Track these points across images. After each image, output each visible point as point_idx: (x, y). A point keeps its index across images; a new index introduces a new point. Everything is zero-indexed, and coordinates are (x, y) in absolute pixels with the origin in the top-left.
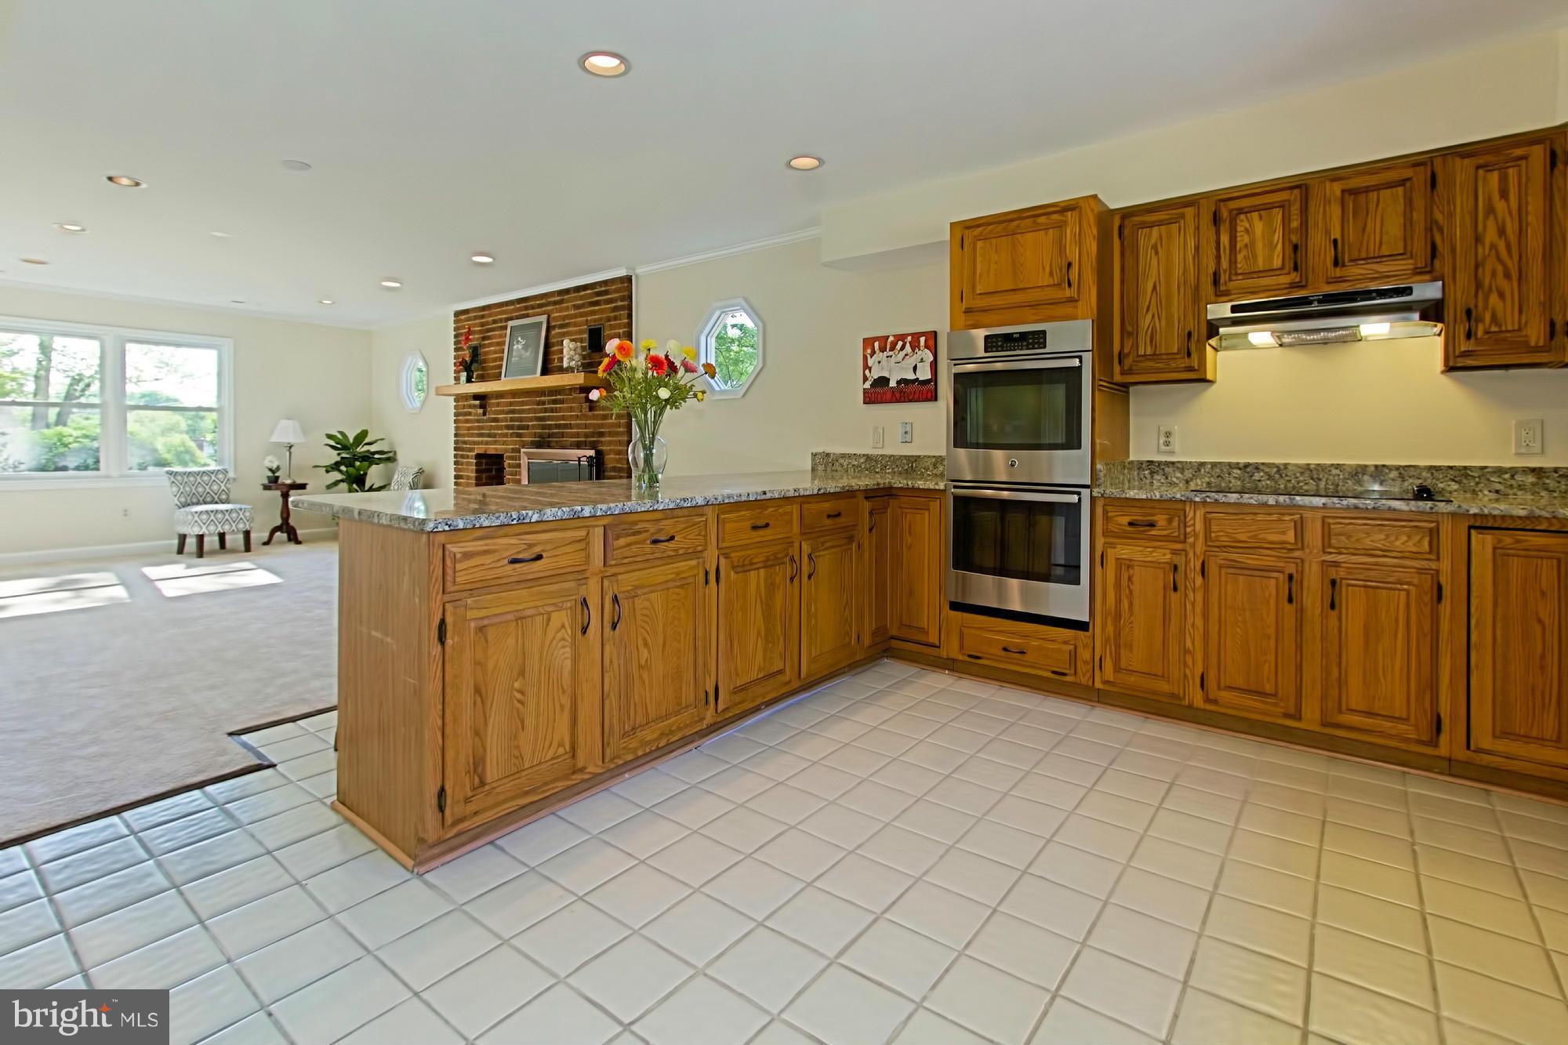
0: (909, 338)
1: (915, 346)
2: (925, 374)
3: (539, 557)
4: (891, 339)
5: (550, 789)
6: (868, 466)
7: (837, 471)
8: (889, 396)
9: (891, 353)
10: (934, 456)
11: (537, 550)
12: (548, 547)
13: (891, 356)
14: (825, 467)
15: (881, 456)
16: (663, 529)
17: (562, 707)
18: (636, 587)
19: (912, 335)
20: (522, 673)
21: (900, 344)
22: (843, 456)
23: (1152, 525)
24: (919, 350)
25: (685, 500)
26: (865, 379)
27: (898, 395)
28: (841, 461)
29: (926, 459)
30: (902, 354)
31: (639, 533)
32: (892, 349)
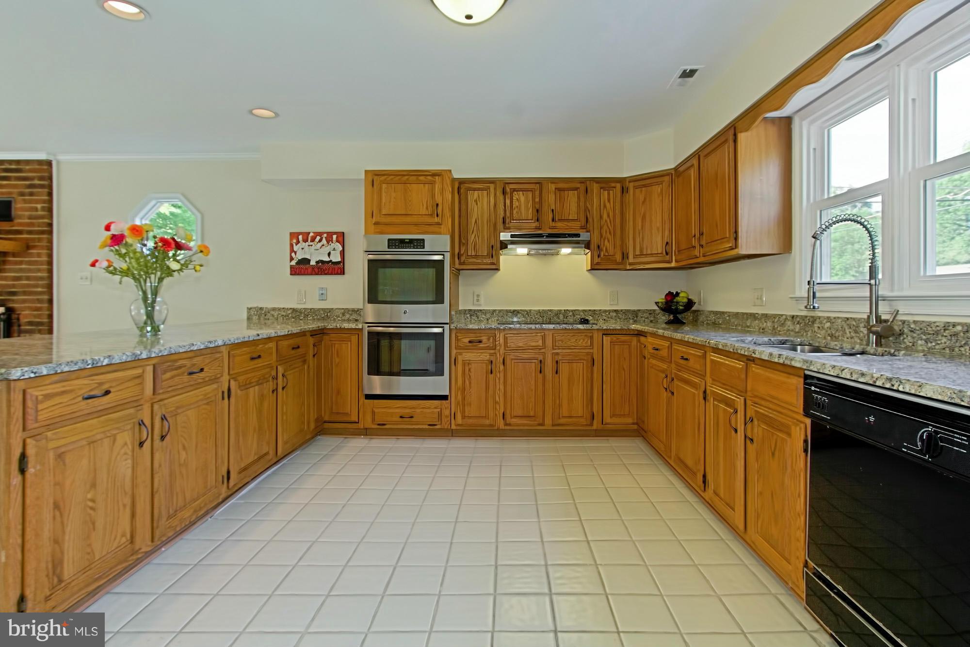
0: (325, 235)
1: (329, 240)
2: (336, 258)
3: (107, 393)
4: (311, 234)
5: (111, 573)
6: (294, 316)
7: (269, 319)
8: (310, 270)
9: (311, 243)
10: (343, 309)
11: (105, 387)
12: (114, 384)
13: (312, 245)
14: (259, 317)
15: (304, 309)
16: (195, 364)
17: (124, 506)
18: (178, 408)
19: (328, 233)
20: (94, 485)
21: (318, 238)
22: (274, 309)
23: (480, 342)
24: (332, 243)
25: (210, 342)
26: (292, 259)
27: (316, 270)
28: (272, 312)
29: (337, 311)
30: (320, 244)
31: (180, 367)
32: (313, 240)
